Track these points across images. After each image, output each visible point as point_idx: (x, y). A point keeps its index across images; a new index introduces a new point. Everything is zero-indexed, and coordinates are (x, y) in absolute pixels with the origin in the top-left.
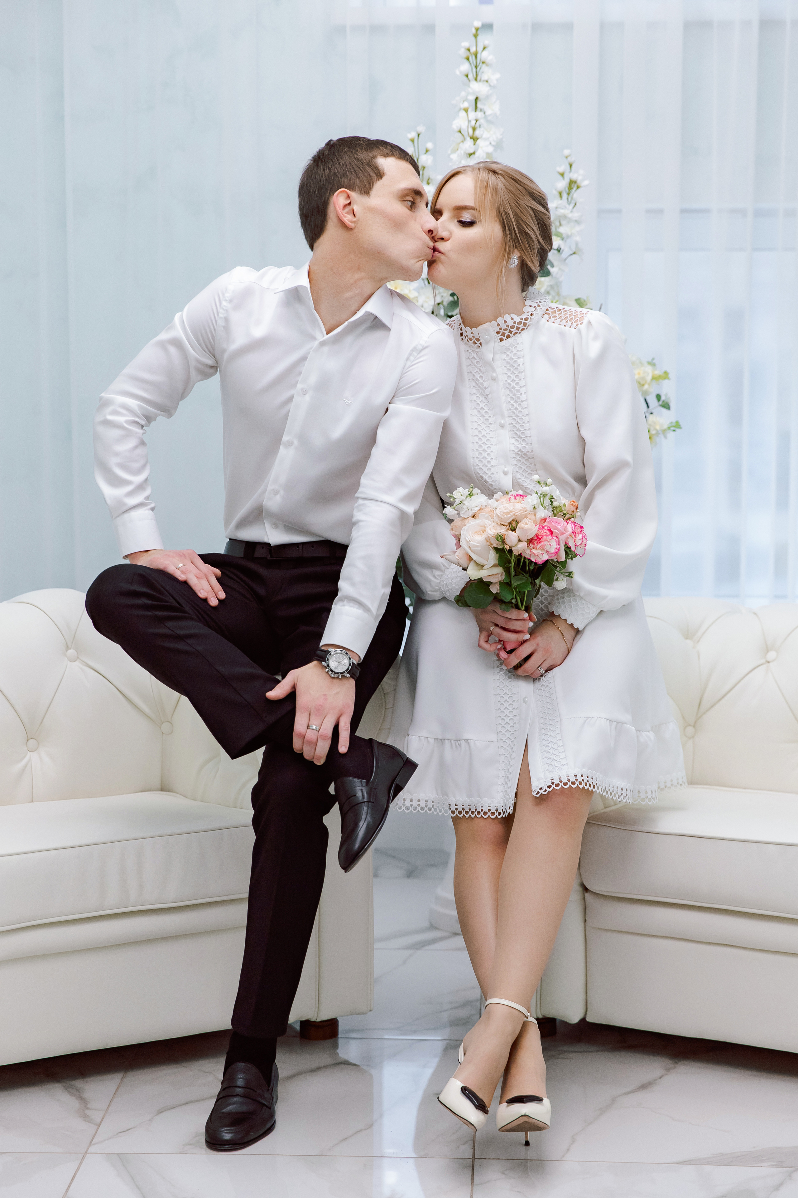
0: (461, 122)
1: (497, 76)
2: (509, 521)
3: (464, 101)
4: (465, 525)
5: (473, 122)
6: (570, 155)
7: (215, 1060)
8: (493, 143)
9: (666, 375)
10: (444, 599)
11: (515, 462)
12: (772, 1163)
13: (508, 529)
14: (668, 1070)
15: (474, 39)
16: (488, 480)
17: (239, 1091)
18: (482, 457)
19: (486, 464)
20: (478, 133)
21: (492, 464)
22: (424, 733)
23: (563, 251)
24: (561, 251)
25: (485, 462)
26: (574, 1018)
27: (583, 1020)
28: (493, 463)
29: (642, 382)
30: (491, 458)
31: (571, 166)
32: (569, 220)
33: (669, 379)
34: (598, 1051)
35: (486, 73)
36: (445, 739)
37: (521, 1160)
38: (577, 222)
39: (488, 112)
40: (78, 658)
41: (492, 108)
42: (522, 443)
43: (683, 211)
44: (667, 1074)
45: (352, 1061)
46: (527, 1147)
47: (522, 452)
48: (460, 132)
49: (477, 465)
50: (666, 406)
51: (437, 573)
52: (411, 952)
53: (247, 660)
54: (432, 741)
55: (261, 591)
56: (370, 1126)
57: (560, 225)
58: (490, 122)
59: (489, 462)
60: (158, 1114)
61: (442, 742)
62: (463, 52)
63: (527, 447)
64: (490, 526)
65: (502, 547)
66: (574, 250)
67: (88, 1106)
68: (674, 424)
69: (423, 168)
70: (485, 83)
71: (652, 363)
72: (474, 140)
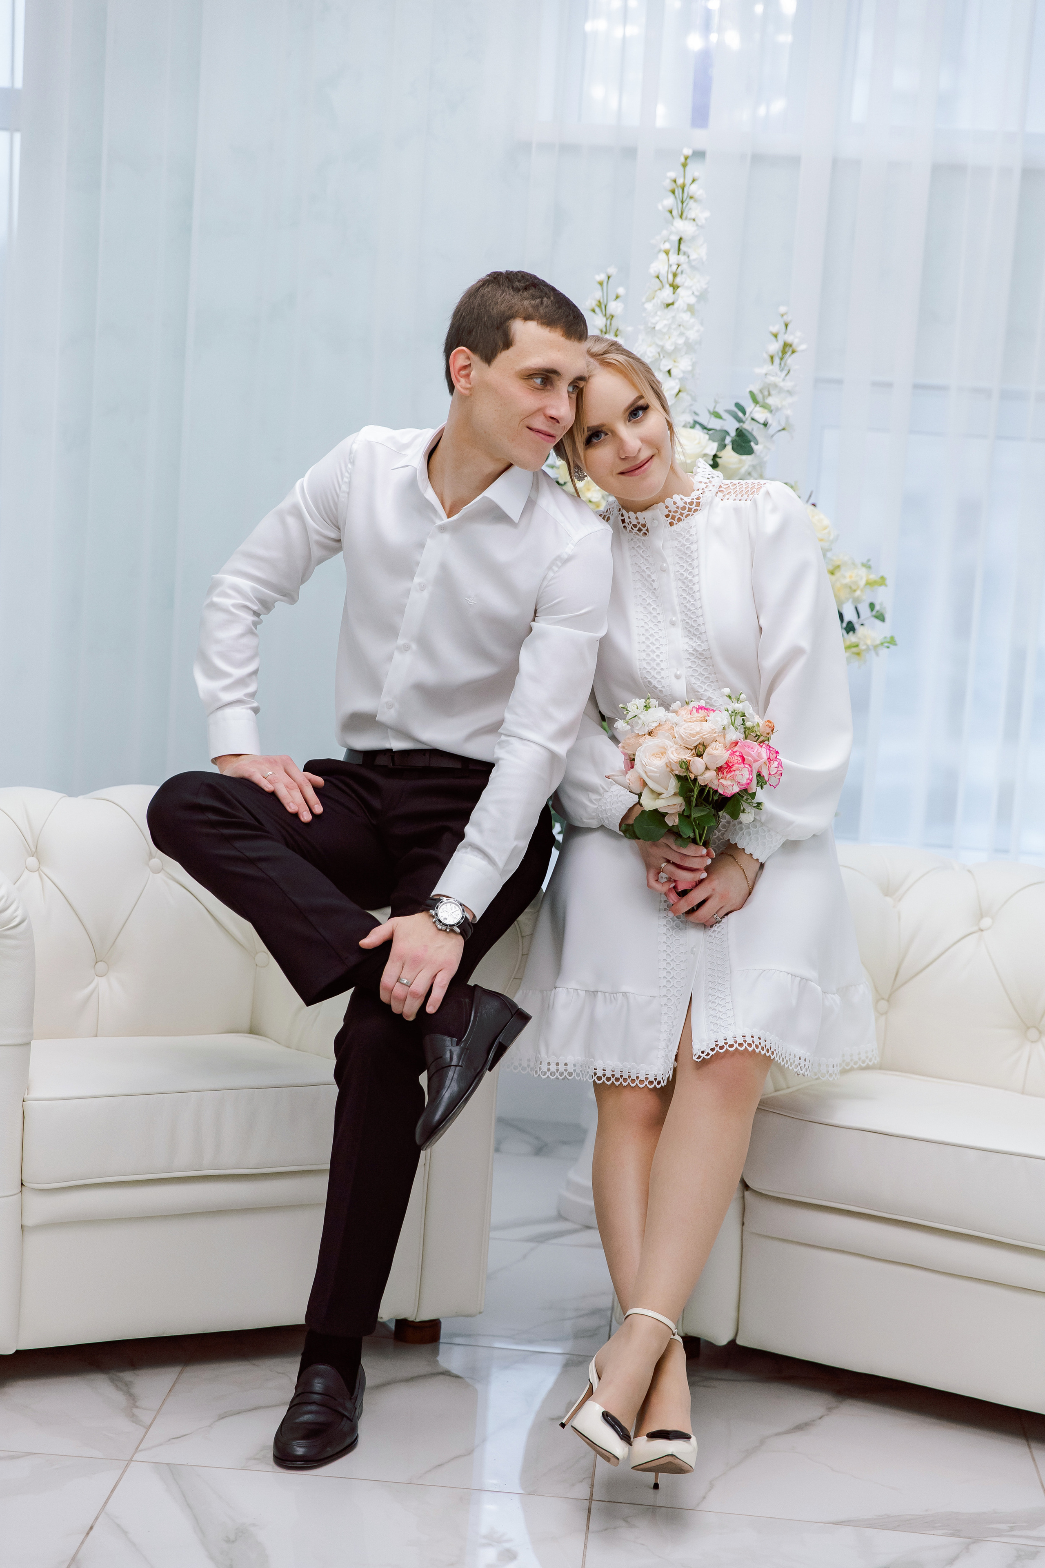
0: (660, 266)
1: (707, 214)
2: (695, 745)
3: (665, 242)
4: (640, 745)
5: (674, 267)
6: (786, 314)
7: (290, 1359)
8: (696, 293)
9: (882, 581)
10: (602, 828)
11: (689, 664)
12: (946, 1531)
13: (693, 754)
14: (829, 1409)
15: (681, 168)
16: (657, 686)
17: (316, 1397)
18: (649, 658)
19: (655, 666)
20: (679, 280)
21: (662, 667)
22: (573, 985)
23: (770, 425)
24: (768, 425)
25: (654, 664)
26: (722, 1338)
27: (732, 1343)
28: (663, 665)
29: (854, 587)
30: (660, 660)
31: (786, 326)
32: (780, 390)
33: (886, 585)
34: (748, 1381)
35: (694, 210)
36: (598, 992)
37: (647, 1505)
38: (790, 393)
39: (693, 256)
40: (162, 869)
41: (698, 252)
42: (697, 641)
43: (916, 386)
44: (827, 1415)
45: (455, 1371)
46: (656, 1491)
47: (698, 651)
48: (658, 277)
49: (645, 668)
50: (881, 617)
51: (594, 797)
52: (533, 1245)
53: (333, 888)
54: (582, 993)
55: (377, 804)
56: (470, 1452)
57: (769, 395)
58: (693, 268)
59: (658, 664)
60: (219, 1419)
61: (594, 994)
62: (668, 184)
63: (702, 645)
64: (672, 749)
65: (685, 774)
66: (783, 425)
67: (137, 1404)
68: (888, 640)
69: (611, 318)
70: (692, 221)
71: (867, 566)
72: (674, 289)
